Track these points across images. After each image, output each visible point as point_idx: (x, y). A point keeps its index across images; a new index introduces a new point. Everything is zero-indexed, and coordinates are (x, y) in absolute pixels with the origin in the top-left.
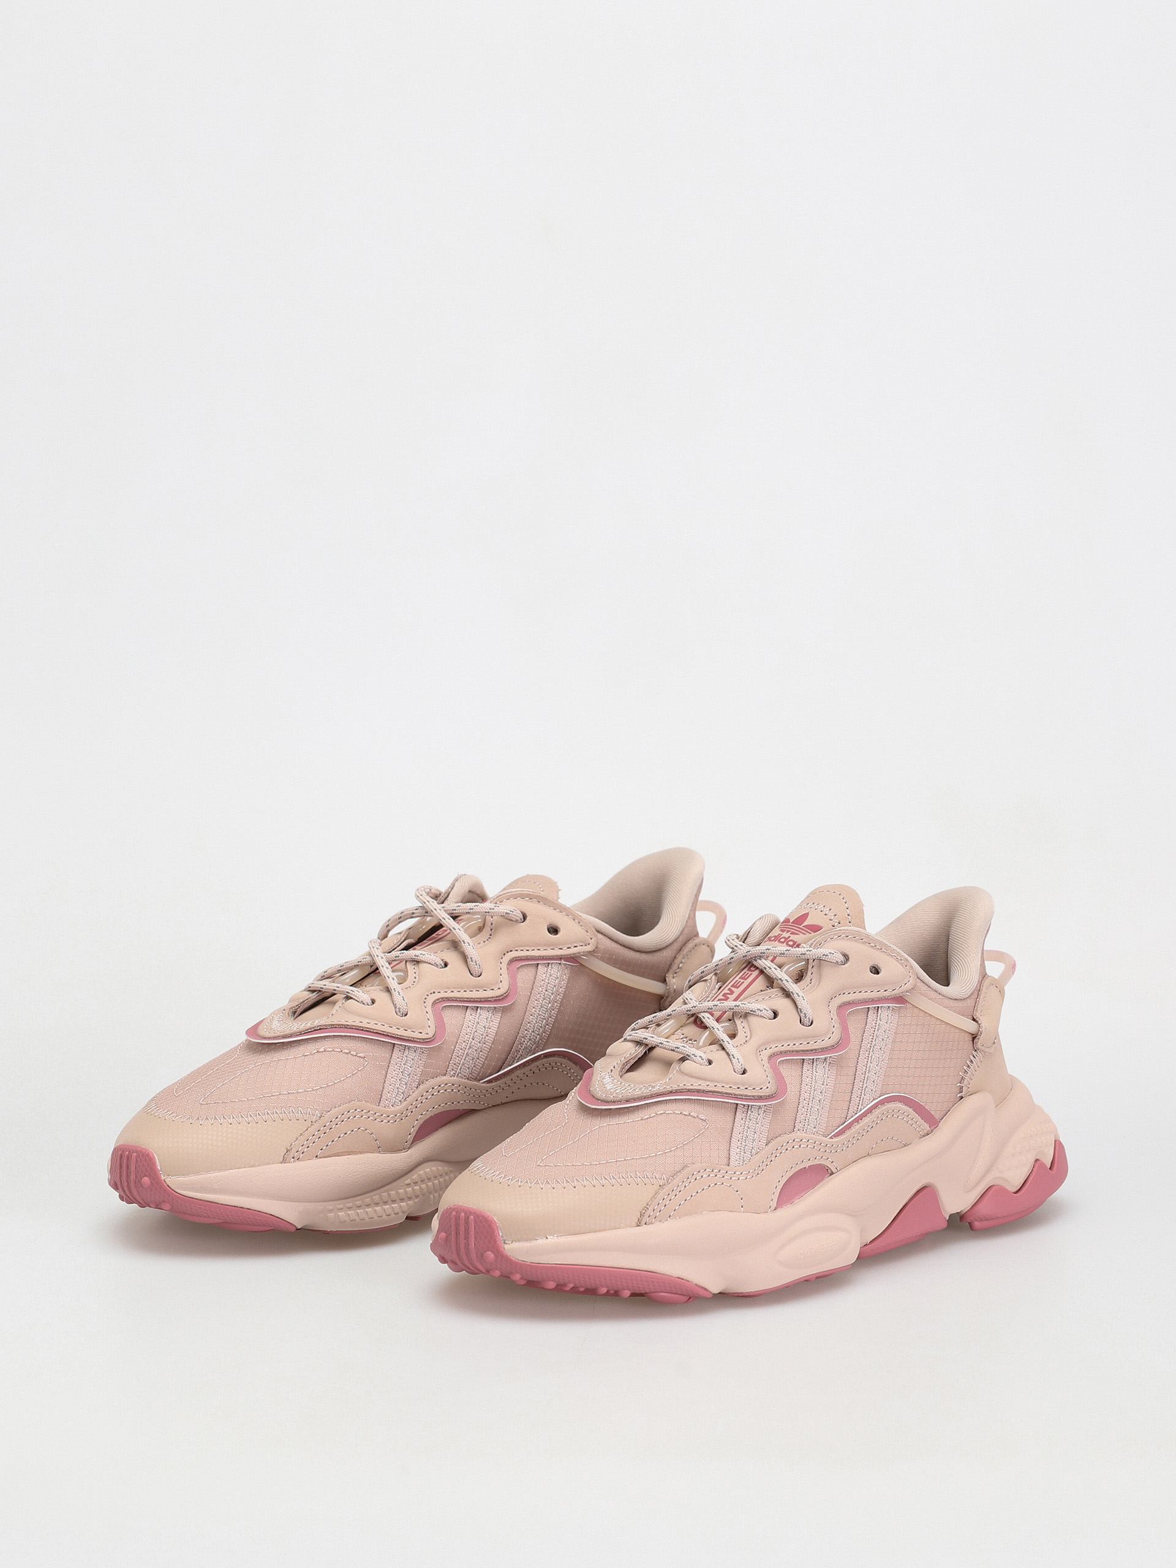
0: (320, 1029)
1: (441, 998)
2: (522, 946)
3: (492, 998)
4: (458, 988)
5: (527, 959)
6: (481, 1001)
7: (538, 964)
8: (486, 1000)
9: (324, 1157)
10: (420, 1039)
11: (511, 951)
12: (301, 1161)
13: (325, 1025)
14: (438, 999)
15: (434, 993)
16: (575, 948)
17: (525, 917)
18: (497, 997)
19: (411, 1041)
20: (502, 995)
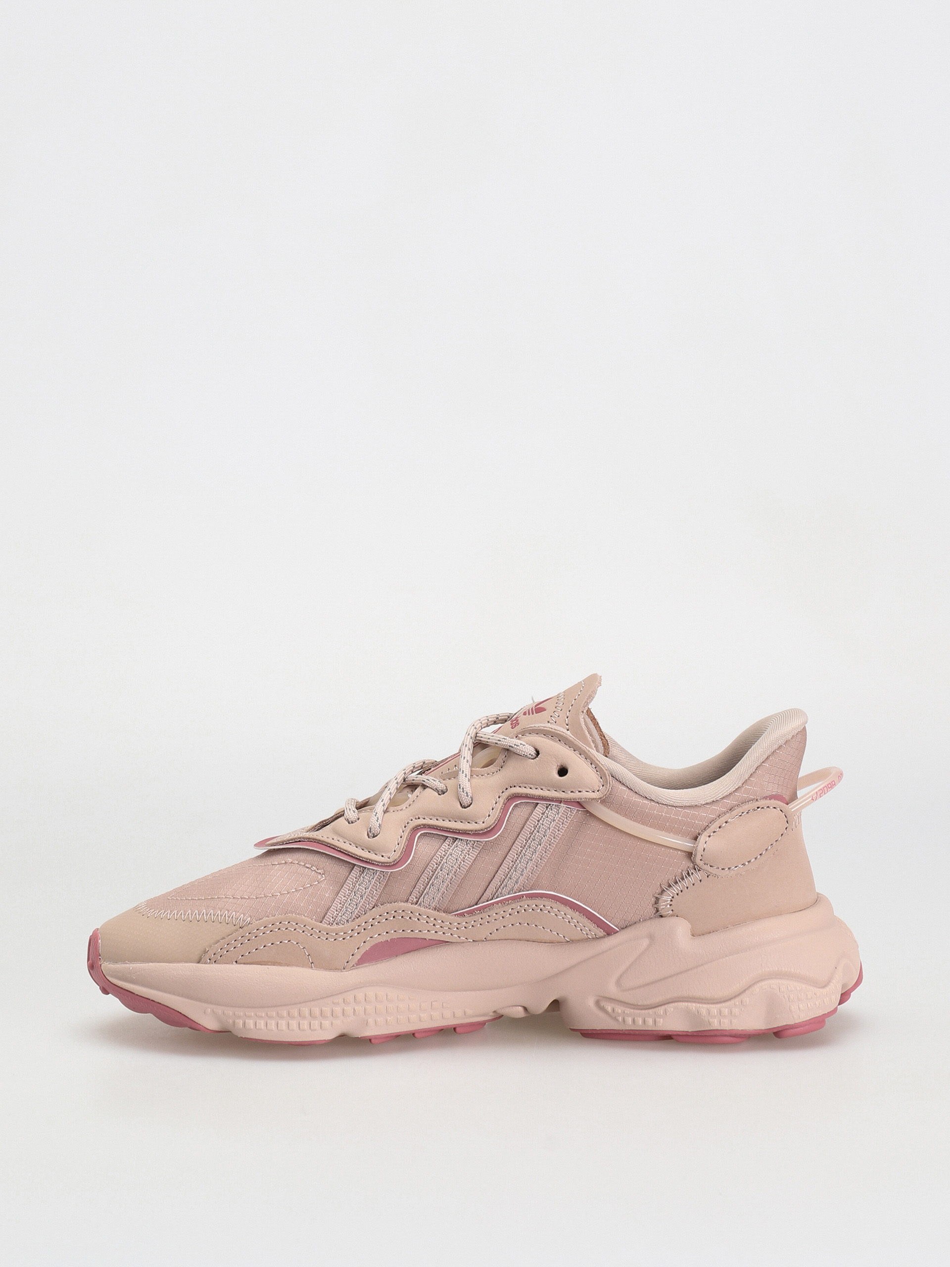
0: (300, 841)
1: (423, 825)
2: (526, 784)
3: (471, 831)
4: (444, 817)
5: (527, 796)
6: (459, 833)
7: (538, 803)
8: (465, 833)
9: (244, 964)
10: (379, 862)
11: (515, 786)
12: (217, 963)
13: (304, 838)
14: (420, 826)
15: (419, 818)
16: (579, 793)
17: (538, 753)
18: (476, 831)
19: (369, 863)
20: (482, 830)
